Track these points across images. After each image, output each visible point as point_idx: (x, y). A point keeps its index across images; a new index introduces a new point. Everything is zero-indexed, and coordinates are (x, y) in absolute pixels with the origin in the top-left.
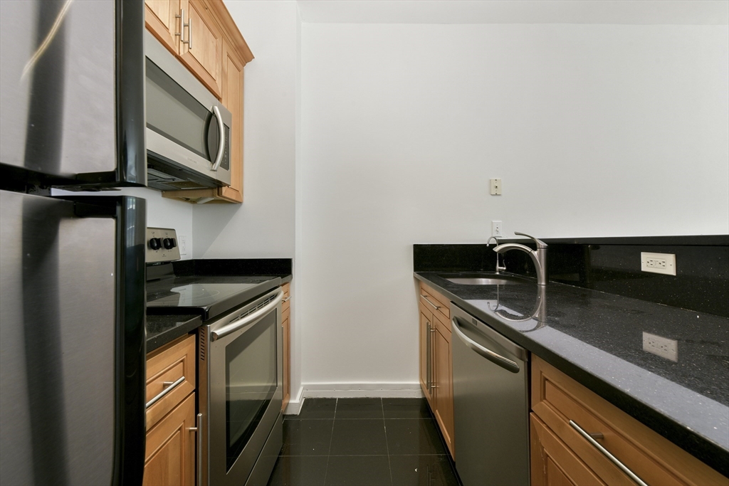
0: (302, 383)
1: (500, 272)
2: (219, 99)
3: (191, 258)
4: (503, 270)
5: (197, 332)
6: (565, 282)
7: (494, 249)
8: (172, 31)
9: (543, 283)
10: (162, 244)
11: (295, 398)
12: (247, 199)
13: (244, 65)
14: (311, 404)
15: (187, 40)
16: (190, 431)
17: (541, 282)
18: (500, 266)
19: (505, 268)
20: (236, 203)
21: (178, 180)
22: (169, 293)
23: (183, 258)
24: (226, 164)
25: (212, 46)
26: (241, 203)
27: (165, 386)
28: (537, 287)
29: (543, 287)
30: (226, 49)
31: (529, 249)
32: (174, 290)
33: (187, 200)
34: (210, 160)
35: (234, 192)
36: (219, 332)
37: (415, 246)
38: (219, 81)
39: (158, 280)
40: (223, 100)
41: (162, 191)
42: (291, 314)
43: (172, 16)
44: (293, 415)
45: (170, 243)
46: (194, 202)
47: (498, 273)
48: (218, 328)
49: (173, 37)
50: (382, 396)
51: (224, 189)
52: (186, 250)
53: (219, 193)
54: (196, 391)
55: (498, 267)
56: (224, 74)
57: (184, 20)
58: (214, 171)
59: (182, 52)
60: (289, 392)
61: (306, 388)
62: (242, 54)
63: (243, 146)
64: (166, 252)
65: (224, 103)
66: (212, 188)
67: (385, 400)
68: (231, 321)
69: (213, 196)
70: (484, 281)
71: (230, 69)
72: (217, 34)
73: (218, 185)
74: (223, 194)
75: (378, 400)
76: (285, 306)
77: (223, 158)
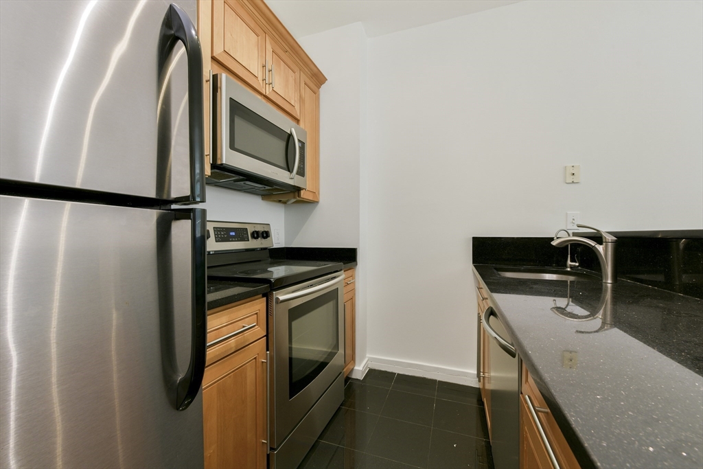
0: (368, 355)
1: (571, 268)
2: (297, 121)
3: (283, 246)
4: (575, 266)
5: (267, 295)
6: (641, 281)
7: (552, 243)
8: (260, 78)
9: (609, 281)
10: (260, 235)
11: (359, 366)
12: (323, 199)
13: (319, 87)
14: (372, 373)
15: (271, 82)
16: (263, 362)
17: (607, 279)
18: (571, 261)
19: (577, 264)
20: (313, 203)
21: (267, 188)
22: (266, 271)
23: (275, 246)
24: (301, 172)
25: (291, 80)
26: (318, 202)
27: (244, 327)
28: (602, 285)
29: (609, 285)
30: (304, 78)
31: (592, 243)
32: (269, 269)
33: (280, 201)
34: (289, 171)
35: (311, 194)
36: (282, 298)
37: (473, 238)
38: (297, 107)
39: (260, 261)
40: (301, 122)
41: (262, 195)
42: (356, 295)
43: (260, 67)
44: (357, 379)
45: (266, 235)
46: (285, 203)
47: (569, 269)
48: (282, 296)
49: (261, 82)
50: (439, 379)
51: (302, 192)
52: (278, 240)
53: (299, 196)
54: (267, 336)
55: (569, 262)
56: (301, 100)
57: (269, 67)
58: (292, 178)
59: (268, 92)
60: (353, 359)
61: (371, 360)
62: (318, 79)
63: (319, 155)
64: (264, 241)
65: (302, 125)
66: (294, 192)
67: (440, 382)
68: (293, 292)
69: (294, 198)
70: (548, 277)
71: (307, 93)
72: (296, 69)
73: (297, 190)
74: (302, 196)
75: (434, 381)
76: (349, 288)
77: (299, 167)
